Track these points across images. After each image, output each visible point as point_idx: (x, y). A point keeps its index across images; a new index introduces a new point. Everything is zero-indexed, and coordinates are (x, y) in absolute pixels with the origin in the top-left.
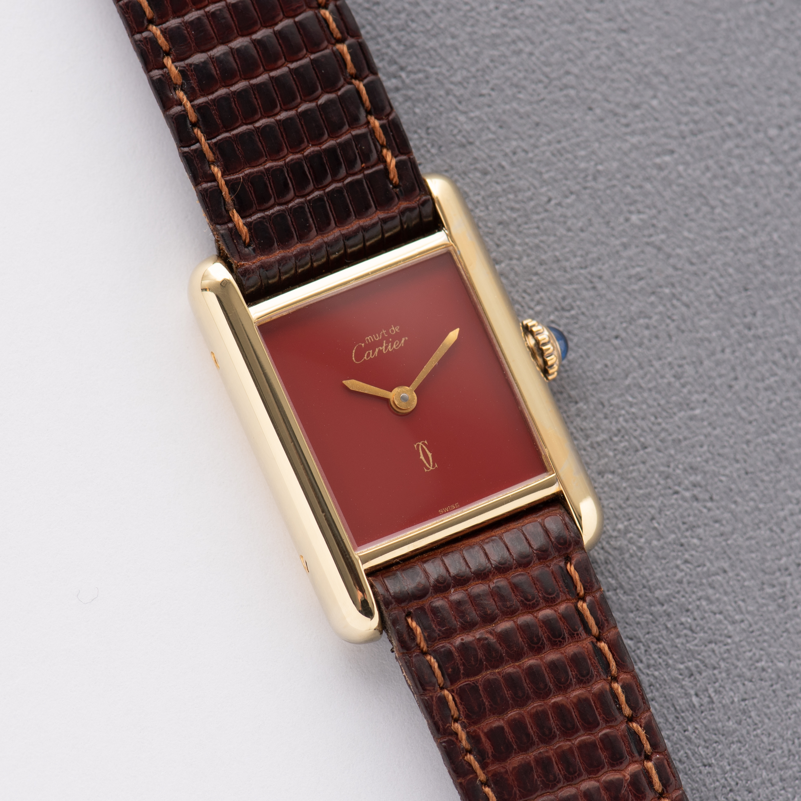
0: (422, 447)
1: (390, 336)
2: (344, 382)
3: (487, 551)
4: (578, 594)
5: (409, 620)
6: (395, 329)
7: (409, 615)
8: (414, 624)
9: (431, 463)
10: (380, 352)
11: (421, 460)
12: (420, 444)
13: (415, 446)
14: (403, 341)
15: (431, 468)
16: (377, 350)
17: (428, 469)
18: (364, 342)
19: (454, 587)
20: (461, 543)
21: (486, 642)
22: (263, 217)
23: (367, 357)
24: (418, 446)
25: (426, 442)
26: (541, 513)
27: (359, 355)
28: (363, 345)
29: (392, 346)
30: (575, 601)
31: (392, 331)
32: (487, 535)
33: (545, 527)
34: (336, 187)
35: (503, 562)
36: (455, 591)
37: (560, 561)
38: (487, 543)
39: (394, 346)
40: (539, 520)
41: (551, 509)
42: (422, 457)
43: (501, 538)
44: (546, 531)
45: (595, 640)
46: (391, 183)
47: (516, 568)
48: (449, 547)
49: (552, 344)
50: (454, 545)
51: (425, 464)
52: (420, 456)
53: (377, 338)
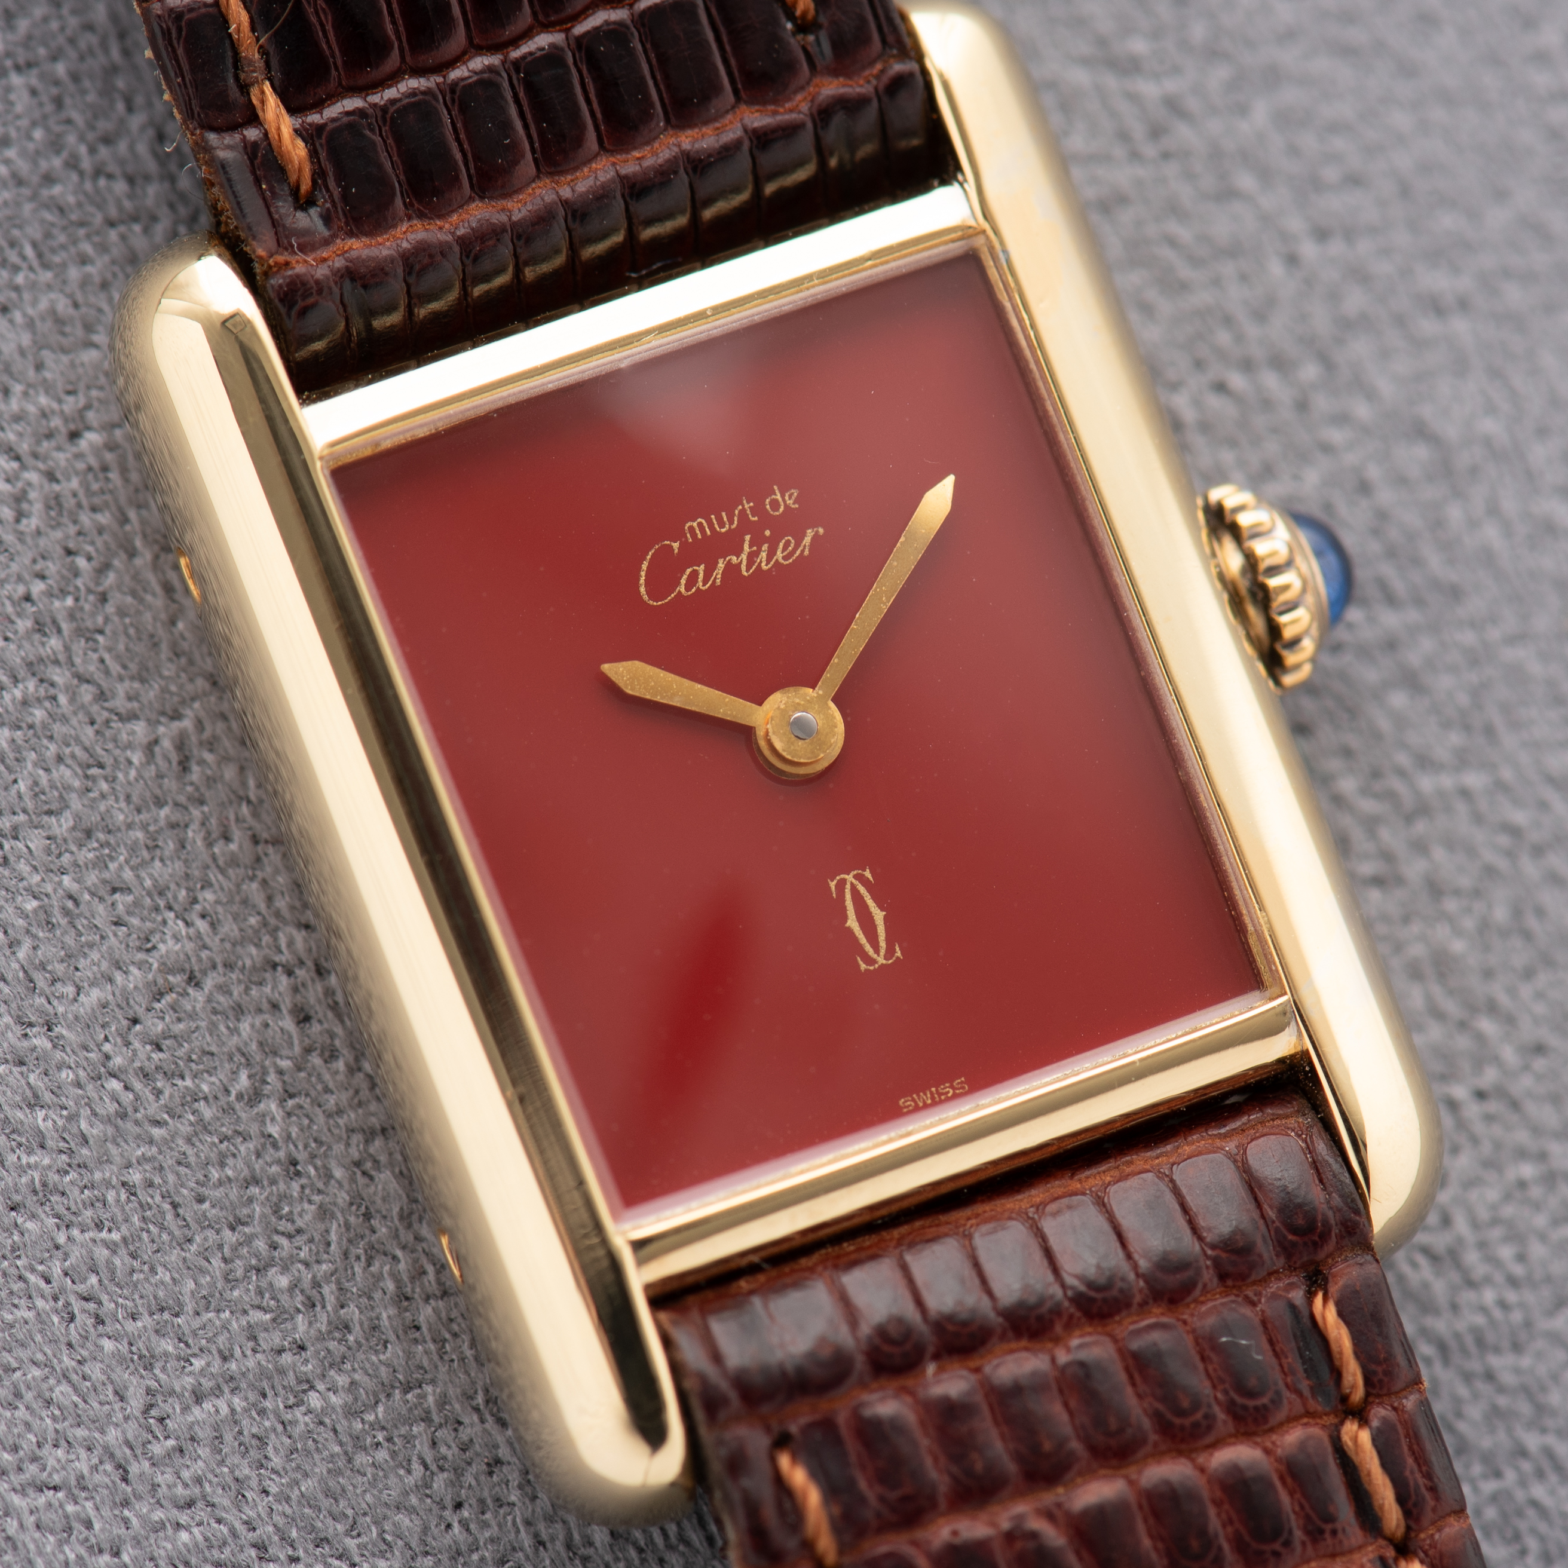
0: (855, 891)
1: (767, 519)
2: (606, 668)
3: (1054, 1242)
4: (1344, 1399)
5: (784, 1461)
6: (785, 500)
7: (782, 1441)
8: (798, 1476)
9: (883, 944)
10: (732, 570)
11: (850, 931)
12: (850, 878)
13: (833, 885)
14: (807, 540)
15: (881, 960)
16: (721, 565)
17: (870, 961)
18: (679, 535)
19: (936, 1357)
20: (968, 1212)
21: (1031, 1545)
22: (360, 112)
23: (688, 589)
24: (842, 884)
25: (868, 874)
26: (1238, 1124)
27: (662, 582)
28: (676, 545)
29: (771, 554)
30: (1332, 1420)
31: (775, 505)
32: (1057, 1186)
33: (1246, 1169)
34: (607, 23)
35: (1102, 1281)
36: (941, 1370)
37: (1291, 1286)
38: (1055, 1214)
39: (779, 555)
40: (1230, 1146)
41: (1269, 1111)
42: (853, 923)
43: (1101, 1202)
44: (1253, 1185)
45: (1390, 1553)
46: (790, 16)
47: (1143, 1304)
48: (927, 1222)
49: (1298, 569)
50: (943, 1218)
51: (861, 947)
52: (845, 918)
53: (722, 525)
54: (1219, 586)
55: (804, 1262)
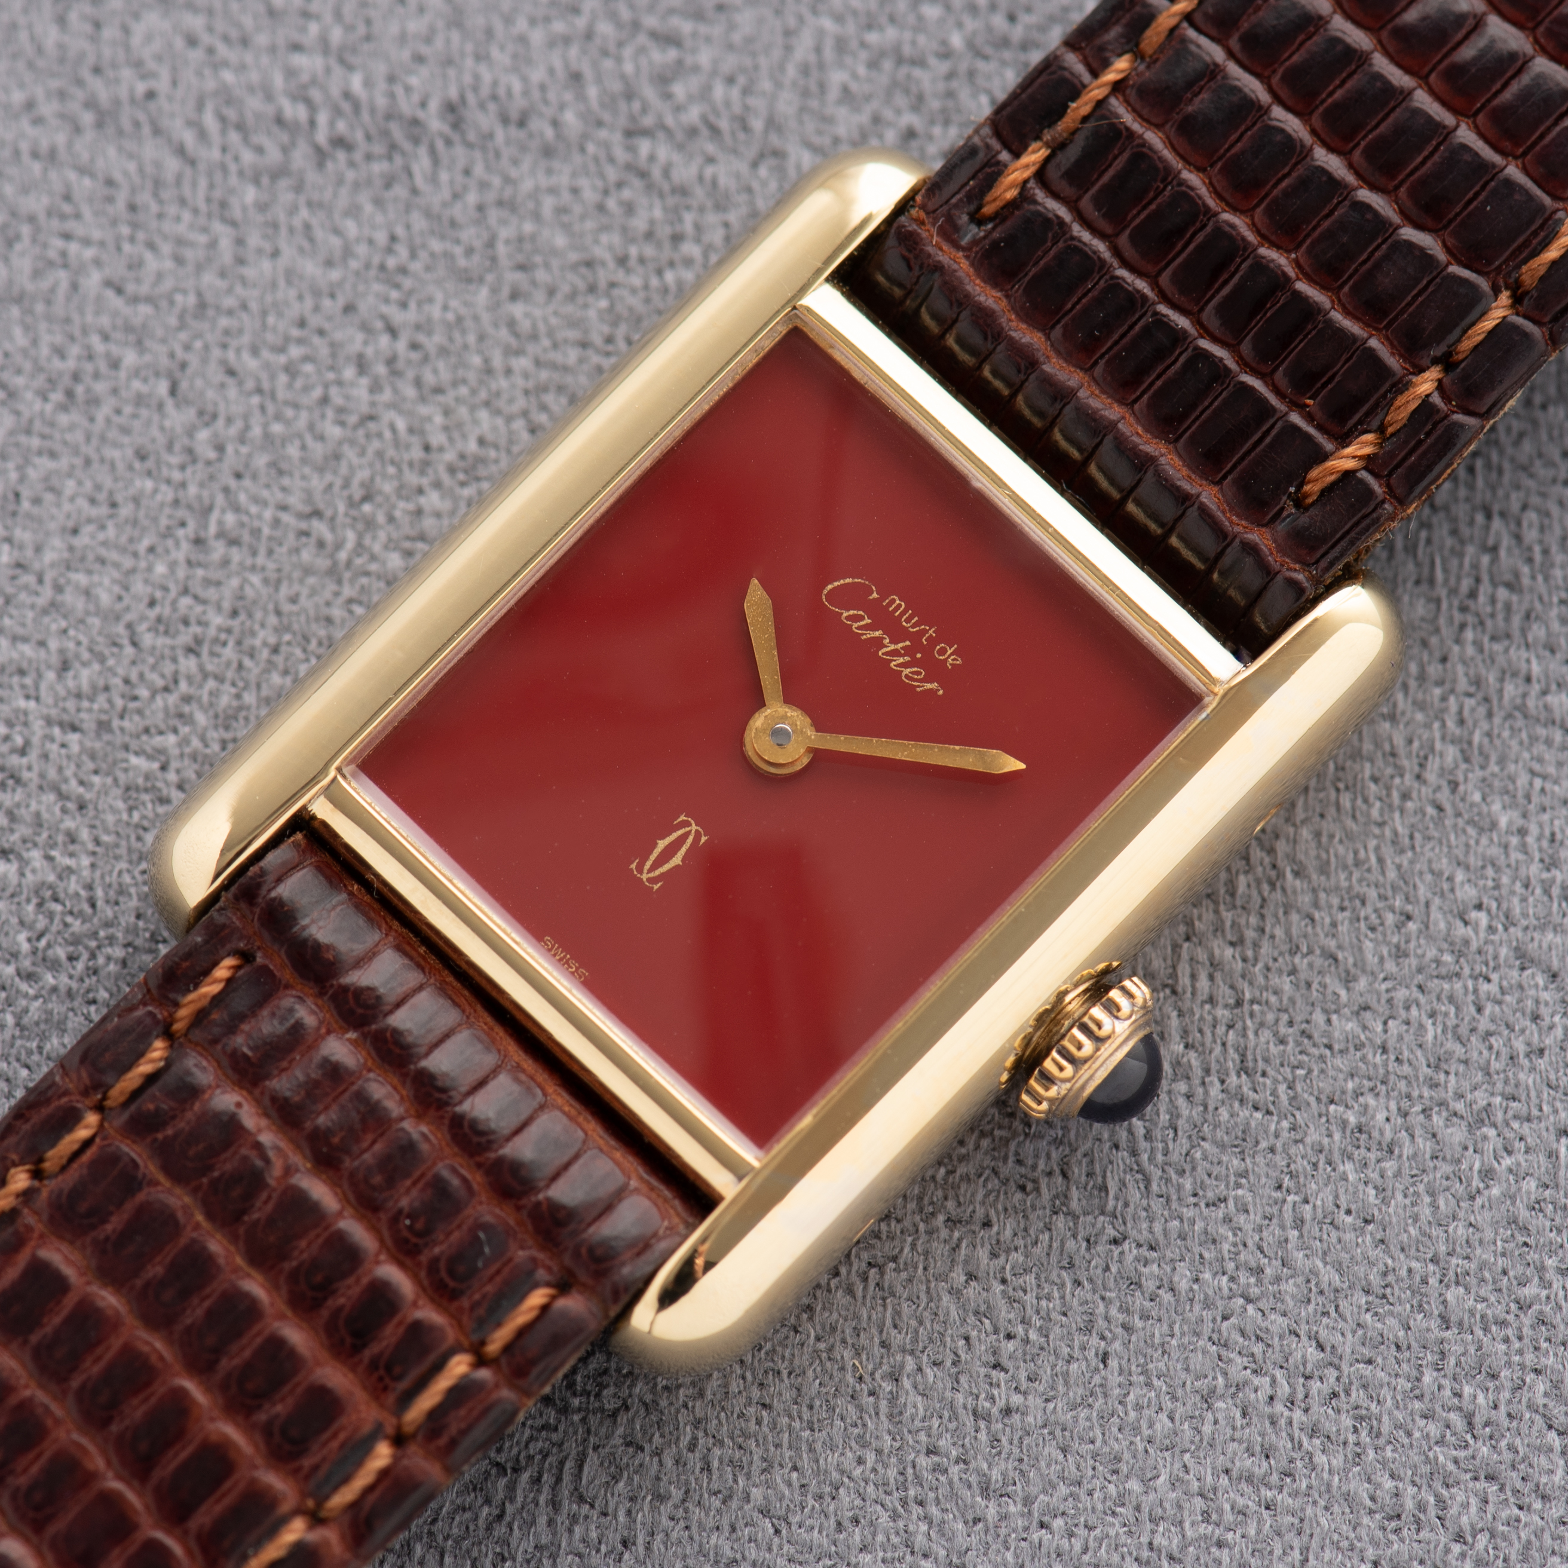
0: (686, 835)
1: (928, 651)
2: (755, 581)
3: (492, 1086)
4: (483, 1343)
5: (229, 962)
6: (951, 657)
7: (246, 957)
8: (222, 971)
9: (657, 872)
10: (878, 643)
11: (655, 845)
12: (694, 827)
13: (682, 818)
14: (929, 686)
15: (644, 877)
16: (878, 633)
17: (640, 869)
18: (883, 595)
19: (364, 1036)
20: (489, 1020)
21: (259, 1163)
22: (1061, 222)
23: (848, 618)
24: (686, 824)
25: (704, 839)
26: (655, 1182)
27: (842, 597)
28: (875, 595)
29: (904, 665)
30: (466, 1343)
31: (943, 651)
32: (542, 1076)
33: (620, 1200)
34: (1221, 359)
35: (481, 1127)
36: (354, 1043)
37: (549, 1269)
38: (517, 1080)
39: (907, 671)
40: (634, 1183)
41: (677, 1203)
42: (662, 844)
43: (542, 1107)
44: (608, 1207)
45: (390, 1430)
46: (1299, 487)
47: (479, 1165)
48: (471, 999)
49: (1098, 1049)
50: (479, 1007)
51: (647, 858)
52: (663, 838)
53: (908, 621)
54: (1052, 999)
55: (396, 924)
